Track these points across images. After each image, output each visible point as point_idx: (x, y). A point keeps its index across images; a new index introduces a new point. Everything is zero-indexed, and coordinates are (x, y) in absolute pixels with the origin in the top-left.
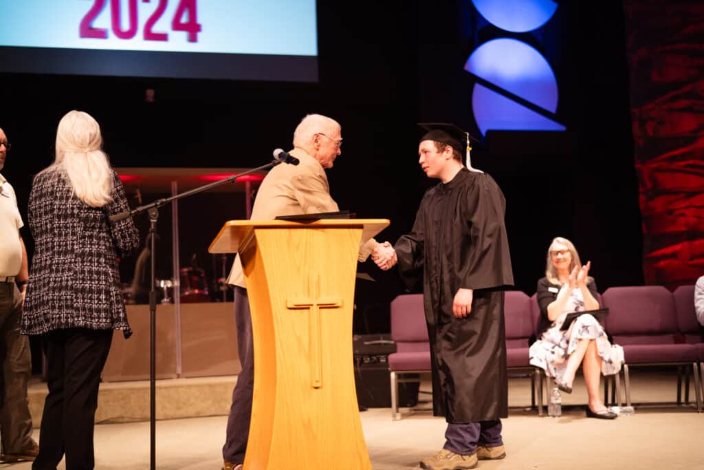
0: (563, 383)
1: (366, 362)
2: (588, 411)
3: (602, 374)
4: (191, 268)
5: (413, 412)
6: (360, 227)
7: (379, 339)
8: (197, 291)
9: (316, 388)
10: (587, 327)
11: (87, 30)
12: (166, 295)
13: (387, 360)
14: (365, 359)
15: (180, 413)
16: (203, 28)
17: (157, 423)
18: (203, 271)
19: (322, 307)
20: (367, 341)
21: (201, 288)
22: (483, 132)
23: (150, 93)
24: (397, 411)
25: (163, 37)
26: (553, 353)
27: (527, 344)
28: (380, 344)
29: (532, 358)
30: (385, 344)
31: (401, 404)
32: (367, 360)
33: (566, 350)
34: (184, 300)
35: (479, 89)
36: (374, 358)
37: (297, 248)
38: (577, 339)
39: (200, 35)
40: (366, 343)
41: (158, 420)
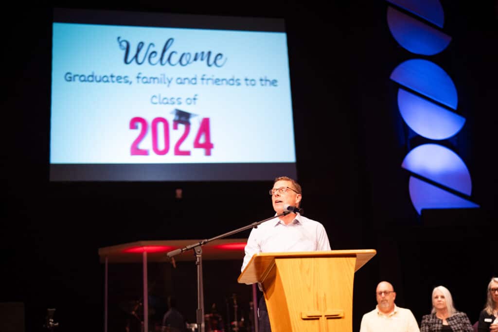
6: (354, 255)
11: (135, 150)
16: (215, 146)
19: (329, 317)
22: (419, 210)
23: (179, 192)
25: (187, 153)
35: (413, 181)
37: (308, 273)
39: (213, 151)
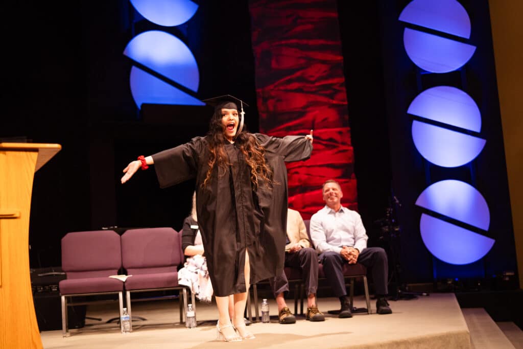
5: (79, 332)
7: (52, 272)
13: (58, 289)
14: (38, 289)
22: (139, 106)
24: (67, 331)
26: (197, 273)
27: (176, 270)
28: (53, 275)
29: (180, 279)
30: (56, 275)
31: (70, 326)
32: (41, 289)
33: (206, 272)
35: (135, 71)
36: (47, 287)
40: (39, 275)
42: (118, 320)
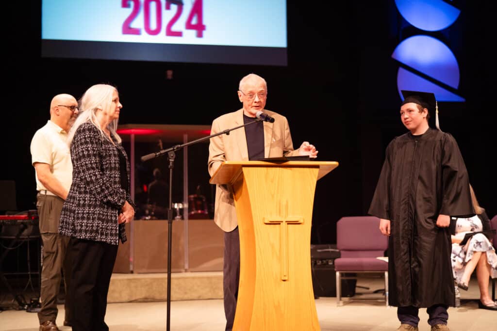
0: (462, 283)
1: (318, 264)
2: (479, 304)
3: (490, 277)
4: (196, 196)
5: (352, 301)
6: (317, 167)
7: (328, 248)
8: (200, 212)
9: (284, 281)
10: (480, 243)
11: (127, 29)
12: (178, 214)
13: (334, 263)
14: (317, 262)
15: (186, 297)
16: (207, 28)
17: (172, 303)
18: (204, 197)
19: (289, 223)
20: (319, 249)
21: (202, 209)
23: (170, 73)
24: (341, 300)
25: (179, 34)
26: (454, 260)
28: (329, 252)
30: (332, 252)
31: (343, 295)
32: (319, 263)
33: (464, 259)
34: (191, 217)
35: (402, 72)
36: (325, 262)
37: (272, 181)
38: (472, 251)
39: (205, 33)
40: (319, 251)
41: (172, 301)
42: (383, 292)
